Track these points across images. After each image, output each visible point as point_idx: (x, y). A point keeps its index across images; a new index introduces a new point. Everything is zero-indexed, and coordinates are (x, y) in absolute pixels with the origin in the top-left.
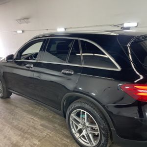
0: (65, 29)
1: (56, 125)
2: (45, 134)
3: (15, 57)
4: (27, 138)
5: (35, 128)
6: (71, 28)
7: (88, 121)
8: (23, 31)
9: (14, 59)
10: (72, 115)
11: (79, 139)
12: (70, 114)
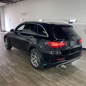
0: (43, 20)
1: (27, 60)
2: (21, 62)
3: (14, 30)
4: (14, 63)
5: (18, 60)
6: (45, 20)
7: (36, 56)
8: (23, 20)
9: (14, 31)
10: (32, 54)
11: (33, 64)
12: (31, 54)
